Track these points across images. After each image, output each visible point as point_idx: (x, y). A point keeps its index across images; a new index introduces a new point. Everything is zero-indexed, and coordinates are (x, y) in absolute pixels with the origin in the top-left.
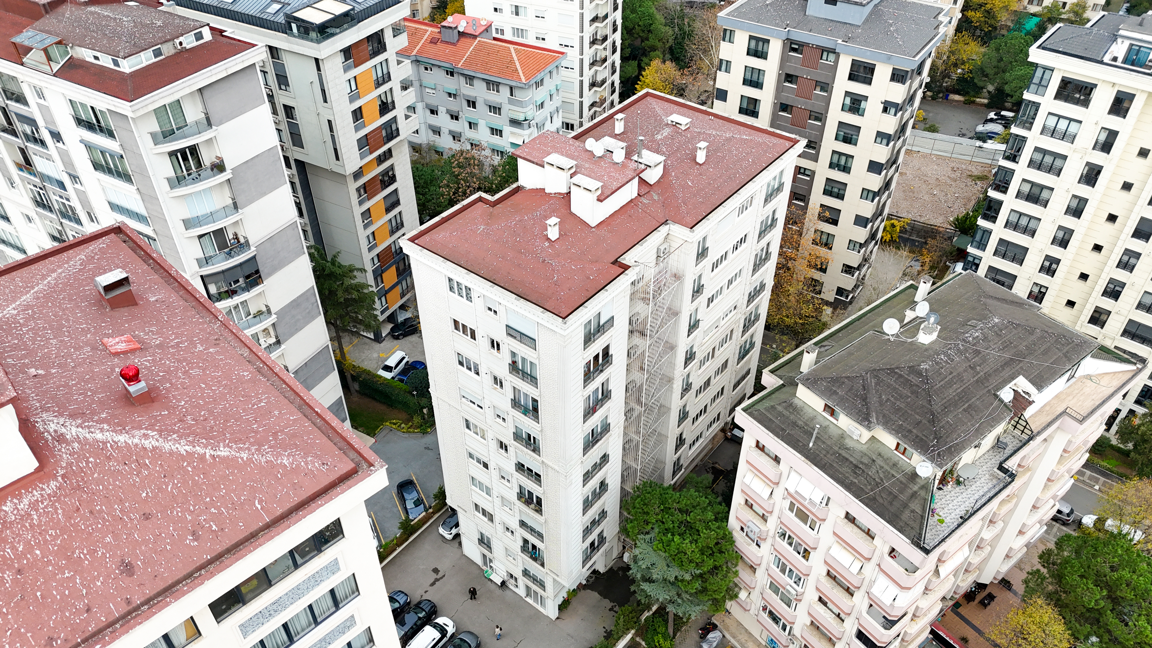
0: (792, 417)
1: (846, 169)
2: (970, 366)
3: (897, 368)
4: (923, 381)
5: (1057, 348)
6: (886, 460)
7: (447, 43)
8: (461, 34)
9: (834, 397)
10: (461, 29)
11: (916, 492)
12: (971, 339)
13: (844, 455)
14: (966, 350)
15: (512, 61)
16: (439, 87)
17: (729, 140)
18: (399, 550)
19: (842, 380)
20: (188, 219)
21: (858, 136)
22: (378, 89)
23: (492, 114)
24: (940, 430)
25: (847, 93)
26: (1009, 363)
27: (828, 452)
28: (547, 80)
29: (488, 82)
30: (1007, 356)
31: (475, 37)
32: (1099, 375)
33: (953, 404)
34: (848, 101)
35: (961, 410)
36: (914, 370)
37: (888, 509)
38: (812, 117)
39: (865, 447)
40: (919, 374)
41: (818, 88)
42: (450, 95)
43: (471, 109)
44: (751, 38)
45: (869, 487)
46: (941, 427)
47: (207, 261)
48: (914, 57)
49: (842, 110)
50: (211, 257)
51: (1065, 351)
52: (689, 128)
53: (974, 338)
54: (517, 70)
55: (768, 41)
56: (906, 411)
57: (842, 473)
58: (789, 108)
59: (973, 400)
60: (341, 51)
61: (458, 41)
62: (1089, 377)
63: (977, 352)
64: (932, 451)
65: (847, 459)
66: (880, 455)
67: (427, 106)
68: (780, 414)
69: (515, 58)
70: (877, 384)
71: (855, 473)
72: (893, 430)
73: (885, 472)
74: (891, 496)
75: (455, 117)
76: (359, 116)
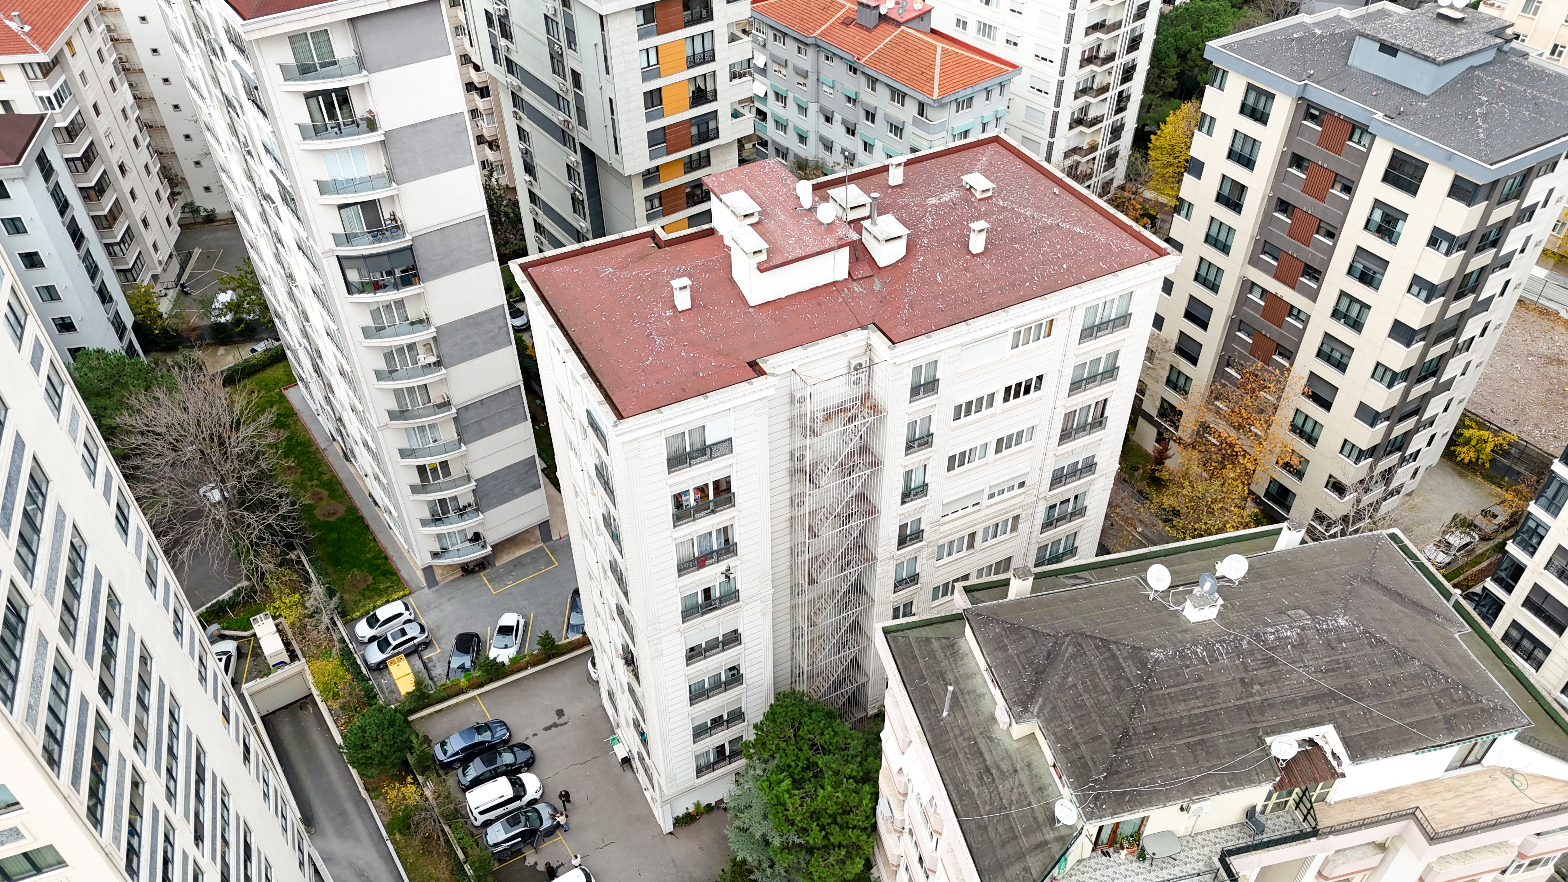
0: (945, 663)
1: (1357, 325)
2: (1242, 680)
3: (1115, 643)
4: (1141, 676)
5: (1438, 704)
6: (1034, 777)
7: (862, 27)
8: (883, 18)
9: (999, 654)
10: (883, 11)
11: (1046, 843)
12: (1272, 637)
13: (981, 745)
14: (1252, 653)
15: (932, 67)
16: (837, 86)
17: (1048, 228)
18: (531, 671)
19: (1025, 632)
20: (326, 182)
21: (1383, 275)
22: (691, 70)
23: (892, 135)
24: (1122, 760)
25: (1377, 203)
26: (1320, 697)
27: (962, 734)
28: (979, 101)
29: (893, 91)
30: (1326, 685)
31: (899, 24)
32: (1535, 776)
33: (1176, 728)
34: (1378, 216)
35: (1182, 742)
36: (1138, 655)
37: (994, 851)
38: (1323, 231)
39: (1016, 745)
40: (1143, 664)
41: (1338, 186)
42: (849, 99)
43: (869, 123)
44: (1250, 87)
45: (988, 808)
46: (1127, 757)
47: (349, 238)
48: (1491, 164)
49: (1366, 228)
50: (356, 235)
51: (1451, 712)
52: (990, 197)
53: (1278, 638)
54: (933, 79)
55: (1272, 96)
56: (1089, 714)
57: (963, 772)
58: (1290, 209)
59: (1215, 734)
60: (638, 9)
61: (875, 27)
62: (1511, 774)
63: (1271, 662)
64: (1092, 788)
65: (981, 754)
66: (1029, 765)
67: (822, 110)
68: (932, 654)
69: (938, 62)
70: (1073, 657)
71: (981, 779)
72: (1054, 734)
73: (1023, 795)
74: (1009, 834)
75: (851, 131)
76: (656, 101)
